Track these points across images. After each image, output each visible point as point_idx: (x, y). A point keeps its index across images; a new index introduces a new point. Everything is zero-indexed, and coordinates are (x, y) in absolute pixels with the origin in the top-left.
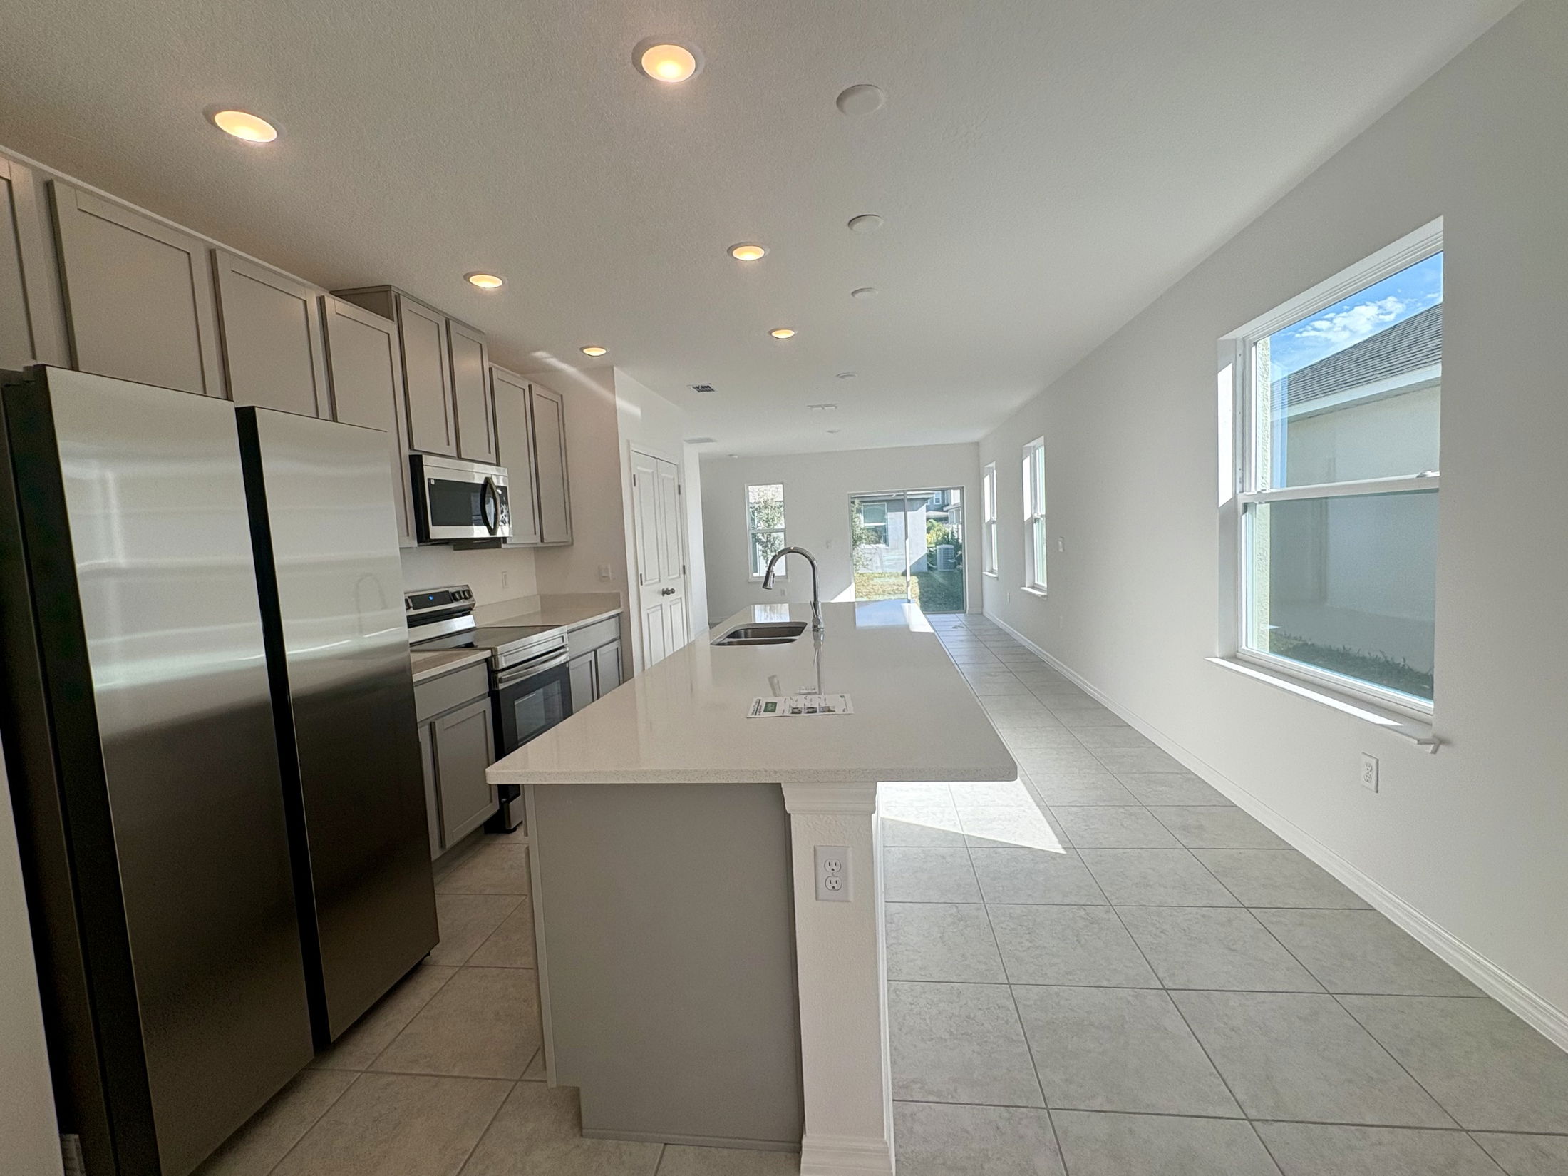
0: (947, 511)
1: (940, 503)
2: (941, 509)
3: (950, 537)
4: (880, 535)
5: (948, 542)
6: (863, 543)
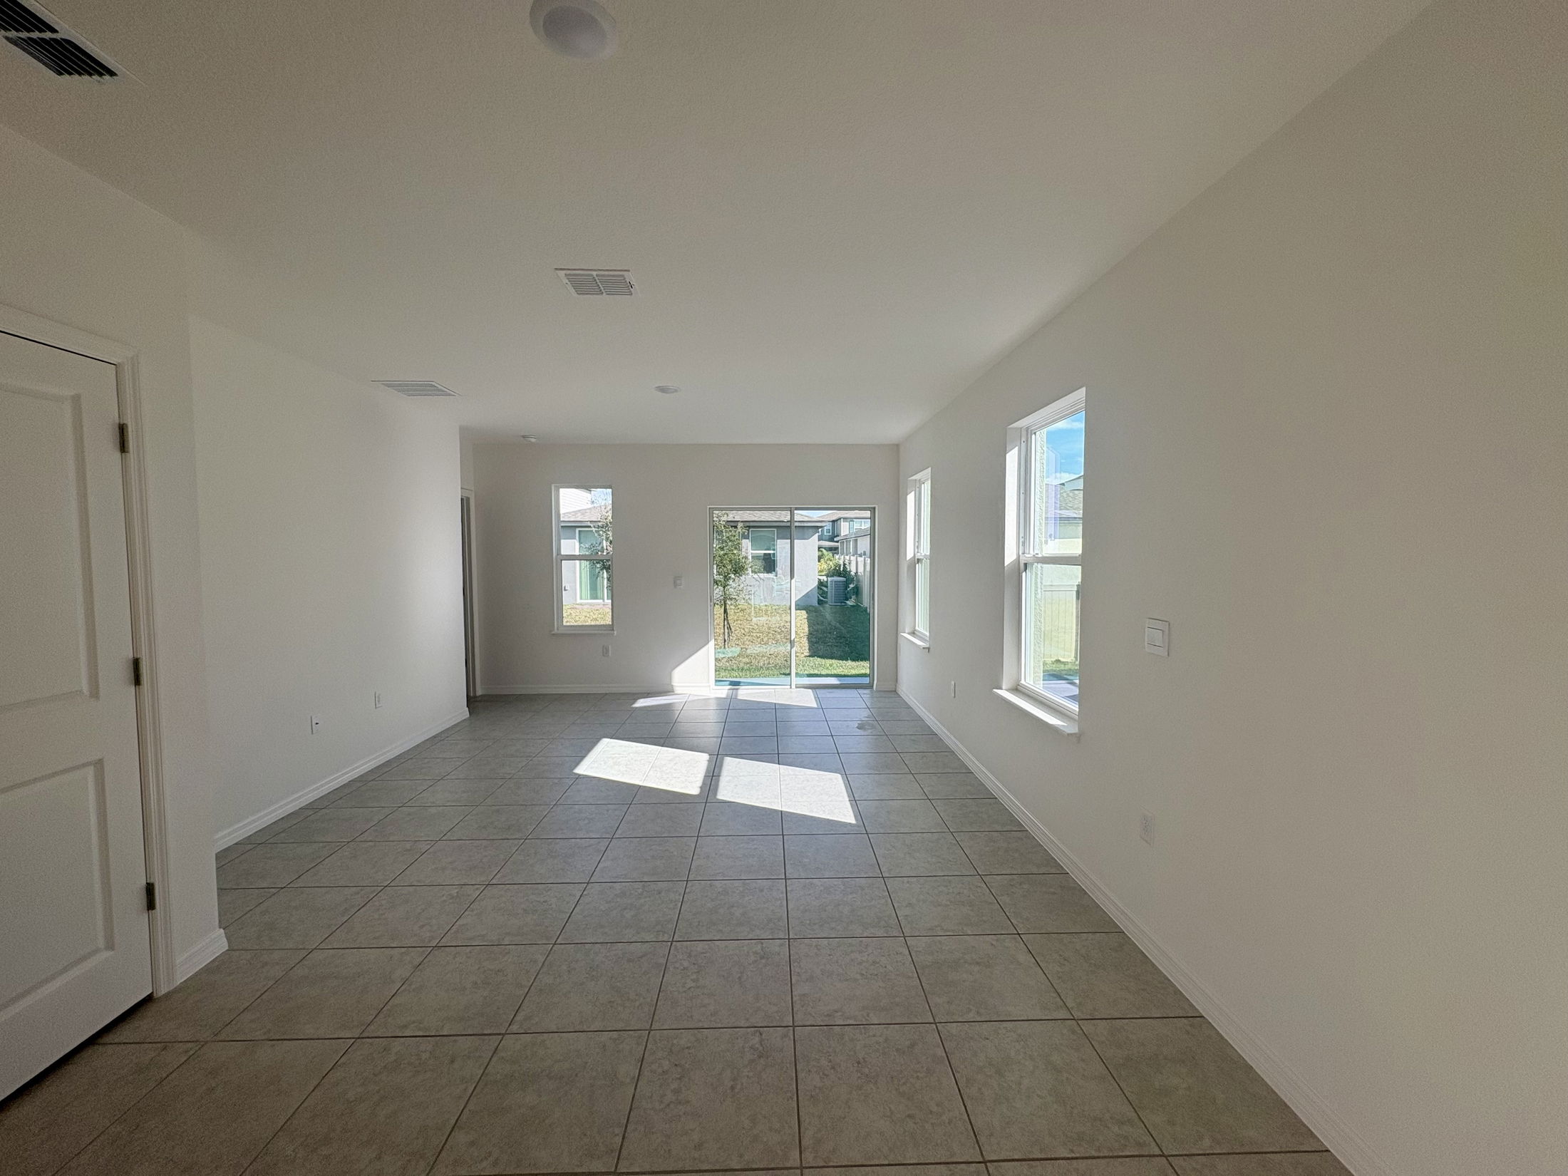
0: (837, 542)
1: (831, 534)
2: (831, 539)
3: (842, 569)
4: (769, 564)
5: (839, 574)
6: (747, 572)
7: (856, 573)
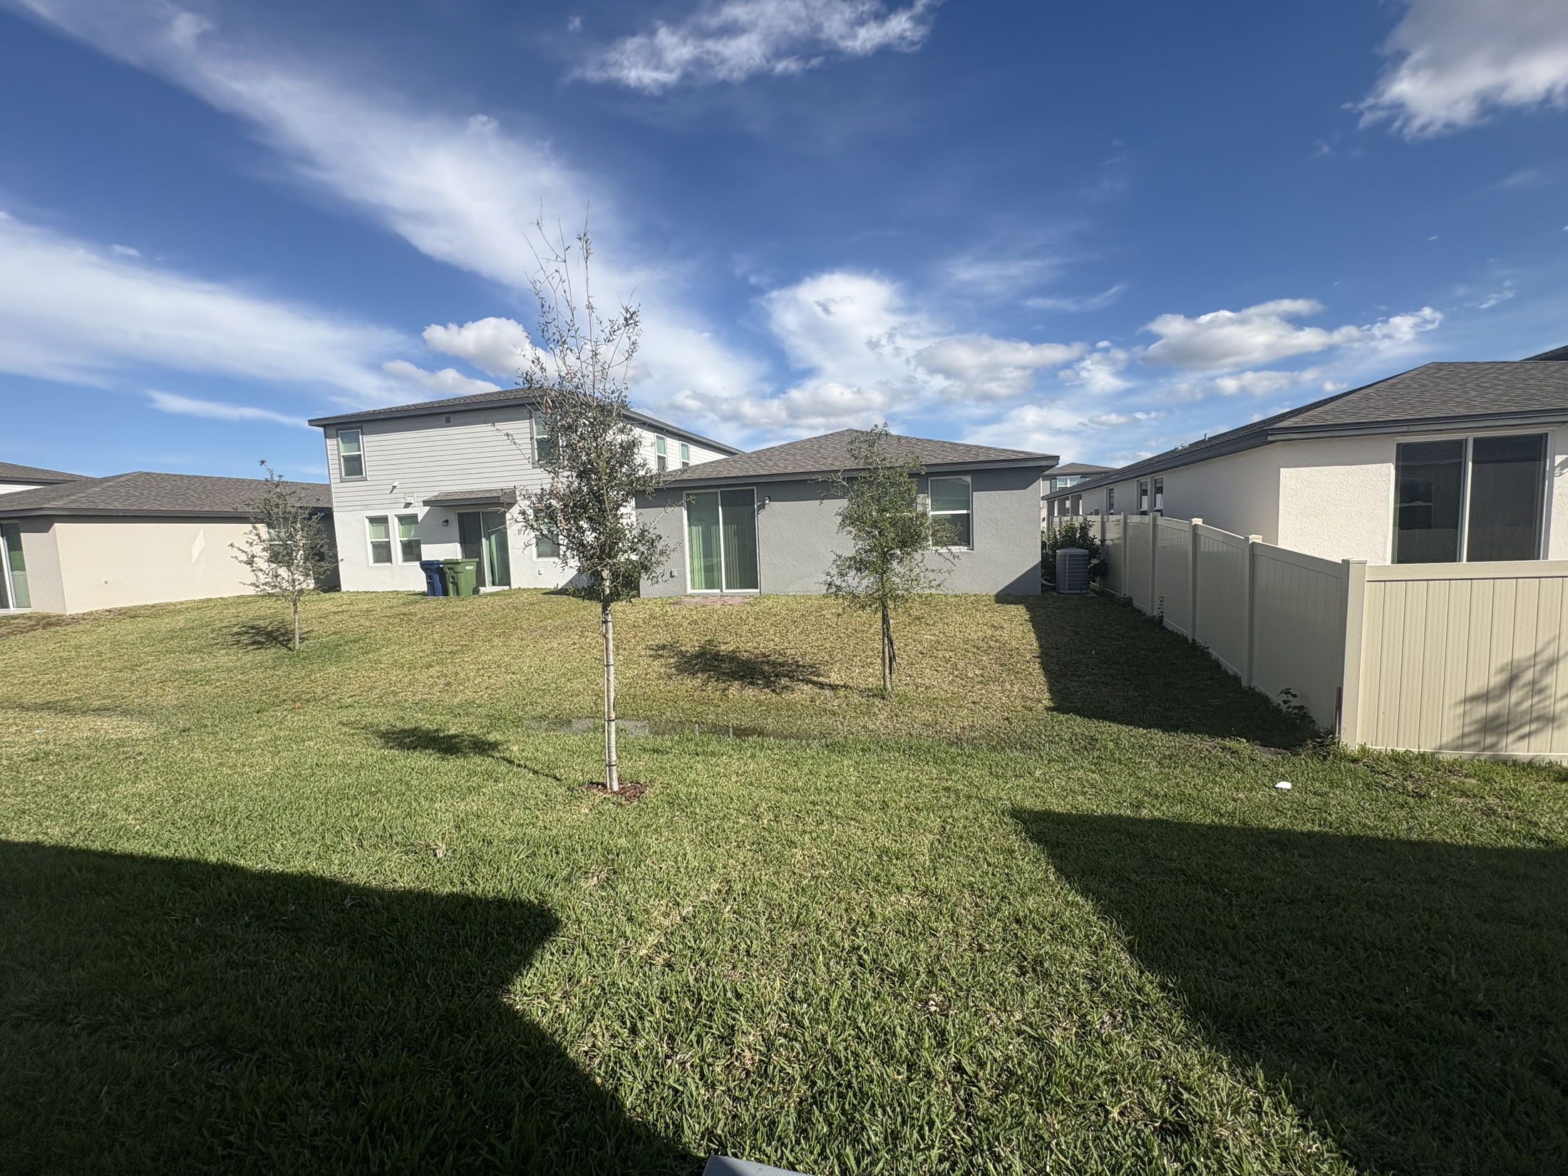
3: (1079, 535)
4: (961, 532)
5: (1075, 545)
6: (924, 544)
7: (1103, 541)
